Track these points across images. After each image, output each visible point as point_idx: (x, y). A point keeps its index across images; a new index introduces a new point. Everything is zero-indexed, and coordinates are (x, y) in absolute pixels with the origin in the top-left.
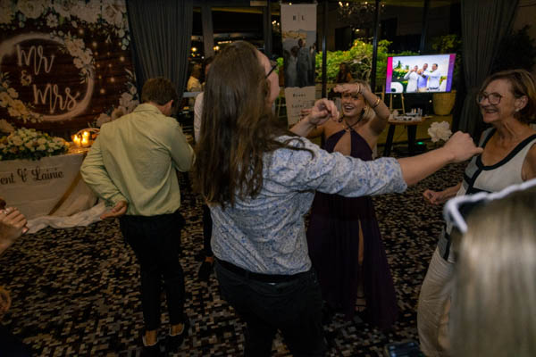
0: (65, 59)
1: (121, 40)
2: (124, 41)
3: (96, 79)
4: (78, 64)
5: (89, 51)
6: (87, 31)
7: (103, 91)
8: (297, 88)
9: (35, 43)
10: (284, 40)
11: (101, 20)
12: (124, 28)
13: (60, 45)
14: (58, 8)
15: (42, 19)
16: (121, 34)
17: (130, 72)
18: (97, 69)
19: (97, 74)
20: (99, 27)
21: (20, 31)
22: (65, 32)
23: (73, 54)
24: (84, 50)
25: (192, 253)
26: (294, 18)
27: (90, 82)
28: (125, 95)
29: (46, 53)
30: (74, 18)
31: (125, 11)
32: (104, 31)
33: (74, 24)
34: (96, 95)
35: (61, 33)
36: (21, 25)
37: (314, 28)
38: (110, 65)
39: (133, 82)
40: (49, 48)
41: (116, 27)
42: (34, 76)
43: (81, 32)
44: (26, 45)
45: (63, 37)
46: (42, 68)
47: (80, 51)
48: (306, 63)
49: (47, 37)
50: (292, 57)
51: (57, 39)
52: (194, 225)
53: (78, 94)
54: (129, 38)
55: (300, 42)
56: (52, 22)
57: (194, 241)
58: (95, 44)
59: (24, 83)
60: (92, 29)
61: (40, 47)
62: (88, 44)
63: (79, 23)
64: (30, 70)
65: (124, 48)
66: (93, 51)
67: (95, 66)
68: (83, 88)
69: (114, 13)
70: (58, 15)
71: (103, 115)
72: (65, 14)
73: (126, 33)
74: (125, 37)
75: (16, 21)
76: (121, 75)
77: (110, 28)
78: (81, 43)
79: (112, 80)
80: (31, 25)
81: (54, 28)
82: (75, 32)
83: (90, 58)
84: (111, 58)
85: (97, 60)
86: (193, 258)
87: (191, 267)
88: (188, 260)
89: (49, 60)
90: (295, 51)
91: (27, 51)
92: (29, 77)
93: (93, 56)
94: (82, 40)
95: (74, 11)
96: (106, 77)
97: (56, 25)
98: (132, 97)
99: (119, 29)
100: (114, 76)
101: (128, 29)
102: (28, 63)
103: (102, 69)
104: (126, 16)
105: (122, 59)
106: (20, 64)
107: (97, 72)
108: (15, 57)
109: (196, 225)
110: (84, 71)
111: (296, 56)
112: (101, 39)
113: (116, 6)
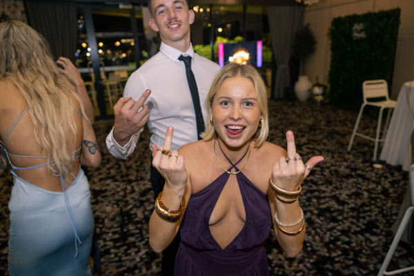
10: (146, 32)
11: (4, 16)
69: (14, 11)
104: (24, 13)
113: (16, 6)
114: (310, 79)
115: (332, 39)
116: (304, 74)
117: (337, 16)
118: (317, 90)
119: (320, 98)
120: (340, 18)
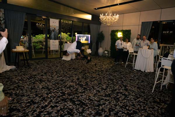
1: (1, 21)
2: (2, 21)
8: (54, 40)
10: (50, 27)
12: (3, 17)
16: (2, 19)
26: (53, 22)
31: (3, 13)
37: (58, 25)
41: (0, 17)
48: (56, 34)
50: (53, 32)
54: (4, 21)
55: (55, 28)
65: (2, 23)
73: (3, 19)
74: (3, 20)
90: (53, 31)
101: (4, 18)
111: (54, 32)
113: (1, 11)
114: (103, 49)
115: (111, 36)
116: (101, 47)
117: (113, 30)
118: (106, 52)
119: (107, 55)
120: (114, 30)
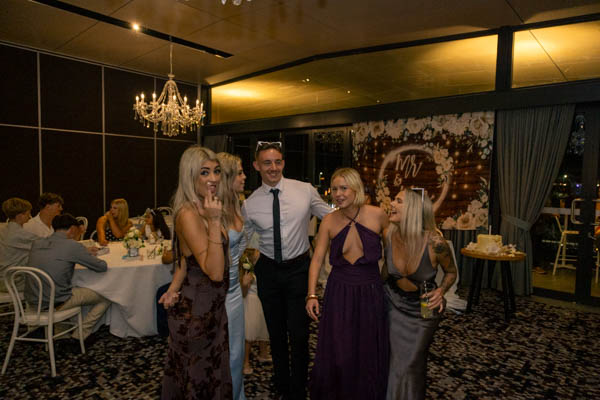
0: (430, 166)
1: (482, 149)
2: (486, 150)
3: (451, 185)
4: (439, 170)
5: (451, 160)
6: (453, 142)
7: (454, 196)
9: (410, 152)
11: (468, 132)
12: (488, 138)
13: (428, 154)
14: (435, 124)
15: (421, 134)
16: (484, 144)
17: (484, 180)
18: (454, 176)
19: (453, 180)
20: (465, 138)
21: (404, 143)
22: (435, 144)
23: (437, 162)
24: (447, 158)
25: (452, 367)
27: (445, 188)
28: (475, 202)
29: (417, 161)
30: (445, 132)
31: (492, 122)
32: (468, 142)
33: (444, 137)
34: (448, 199)
35: (431, 144)
36: (405, 139)
38: (466, 173)
39: (486, 191)
40: (420, 156)
41: (480, 137)
42: (404, 179)
43: (448, 143)
44: (404, 155)
45: (432, 148)
46: (411, 174)
47: (443, 159)
49: (419, 148)
51: (428, 150)
52: (480, 346)
53: (433, 197)
54: (491, 147)
56: (427, 135)
57: (464, 359)
58: (457, 154)
59: (396, 184)
60: (458, 141)
61: (414, 156)
62: (451, 153)
63: (447, 136)
64: (402, 173)
65: (483, 157)
66: (454, 160)
67: (453, 172)
68: (439, 191)
69: (481, 125)
70: (433, 130)
71: (449, 218)
72: (438, 129)
73: (489, 143)
74: (487, 147)
75: (403, 135)
76: (475, 182)
77: (474, 139)
78: (445, 152)
79: (466, 186)
80: (412, 139)
81: (427, 141)
82: (442, 144)
83: (450, 166)
84: (469, 166)
85: (456, 167)
86: (447, 371)
87: (438, 376)
88: (441, 370)
89: (418, 166)
91: (404, 159)
92: (400, 180)
93: (454, 164)
94: (447, 150)
95: (446, 126)
96: (460, 184)
97: (429, 138)
98: (481, 205)
99: (482, 140)
100: (468, 183)
101: (491, 139)
102: (402, 168)
103: (459, 176)
104: (493, 128)
105: (480, 167)
106: (397, 169)
107: (454, 178)
108: (395, 163)
109: (483, 347)
110: (443, 177)
112: (463, 149)
113: (484, 119)
